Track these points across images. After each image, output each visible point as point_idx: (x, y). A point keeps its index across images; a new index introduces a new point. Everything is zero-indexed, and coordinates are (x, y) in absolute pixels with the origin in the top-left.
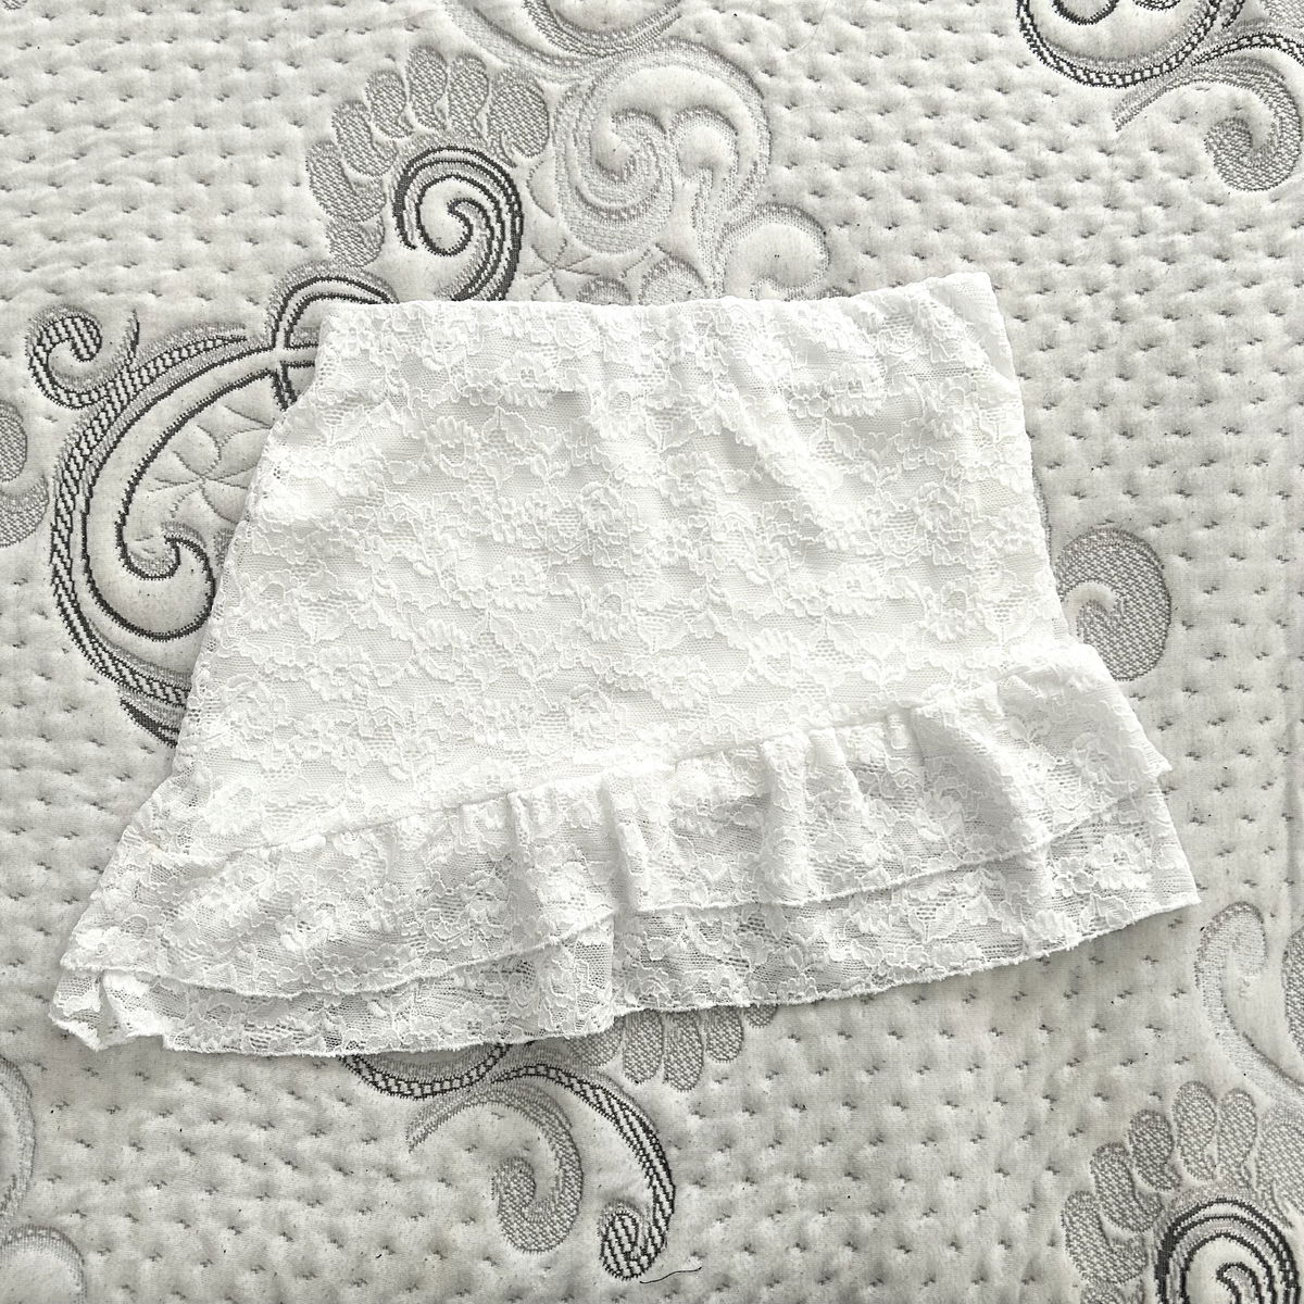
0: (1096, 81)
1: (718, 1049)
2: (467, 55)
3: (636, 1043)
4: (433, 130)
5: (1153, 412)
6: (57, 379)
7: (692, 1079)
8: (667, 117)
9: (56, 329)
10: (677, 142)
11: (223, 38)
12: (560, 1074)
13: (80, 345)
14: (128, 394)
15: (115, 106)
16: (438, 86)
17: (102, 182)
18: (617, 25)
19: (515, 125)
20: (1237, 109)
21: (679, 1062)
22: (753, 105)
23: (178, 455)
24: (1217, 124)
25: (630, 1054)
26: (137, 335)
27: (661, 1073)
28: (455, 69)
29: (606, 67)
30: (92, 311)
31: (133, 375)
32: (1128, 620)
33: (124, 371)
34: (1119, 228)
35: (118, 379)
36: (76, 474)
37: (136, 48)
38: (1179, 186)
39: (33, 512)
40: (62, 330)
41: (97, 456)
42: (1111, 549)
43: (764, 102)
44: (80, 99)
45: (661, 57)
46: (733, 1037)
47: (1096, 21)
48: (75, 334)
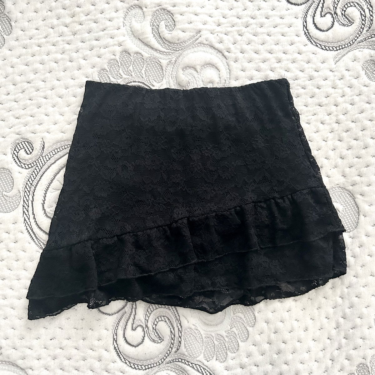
0: (328, 49)
1: (231, 350)
2: (137, 53)
3: (207, 350)
4: (128, 77)
5: (350, 151)
6: (21, 160)
7: (224, 359)
8: (198, 68)
9: (20, 145)
10: (202, 76)
11: (63, 53)
12: (185, 361)
13: (27, 150)
14: (42, 164)
15: (32, 76)
16: (129, 63)
17: (30, 100)
18: (182, 41)
19: (153, 74)
20: (372, 57)
21: (220, 354)
22: (224, 62)
23: (59, 181)
24: (365, 62)
25: (205, 353)
26: (44, 146)
27: (215, 358)
28: (134, 57)
29: (179, 54)
30: (30, 139)
31: (44, 158)
32: (346, 214)
33: (41, 157)
34: (337, 95)
35: (39, 159)
36: (29, 189)
37: (38, 58)
38: (355, 82)
39: (17, 202)
40: (21, 146)
41: (34, 184)
42: (339, 193)
43: (227, 61)
44: (22, 75)
45: (196, 49)
46: (236, 346)
47: (327, 30)
48: (25, 146)
